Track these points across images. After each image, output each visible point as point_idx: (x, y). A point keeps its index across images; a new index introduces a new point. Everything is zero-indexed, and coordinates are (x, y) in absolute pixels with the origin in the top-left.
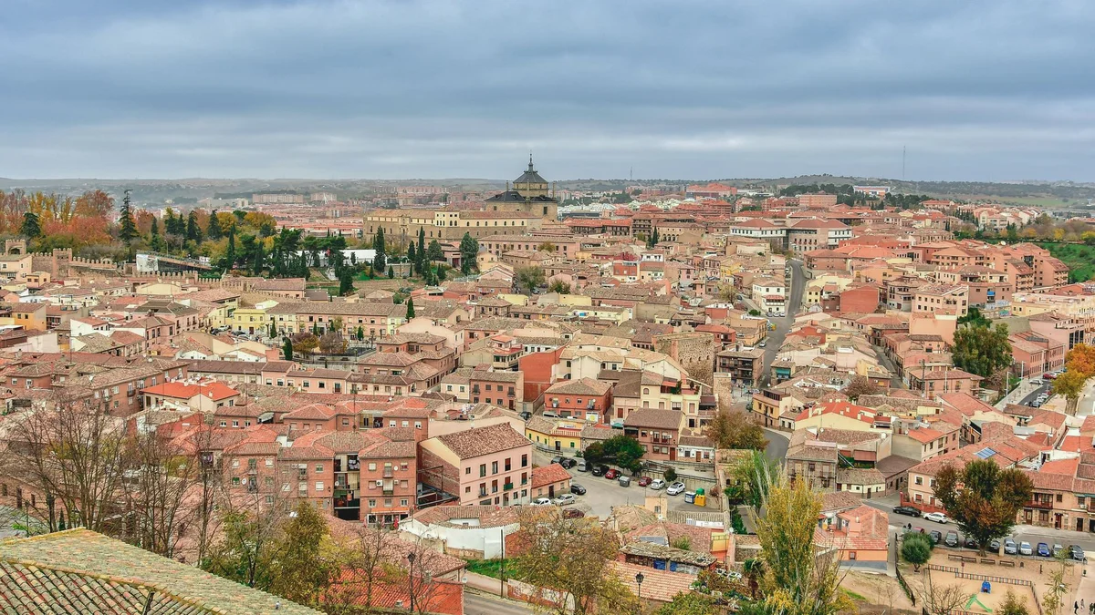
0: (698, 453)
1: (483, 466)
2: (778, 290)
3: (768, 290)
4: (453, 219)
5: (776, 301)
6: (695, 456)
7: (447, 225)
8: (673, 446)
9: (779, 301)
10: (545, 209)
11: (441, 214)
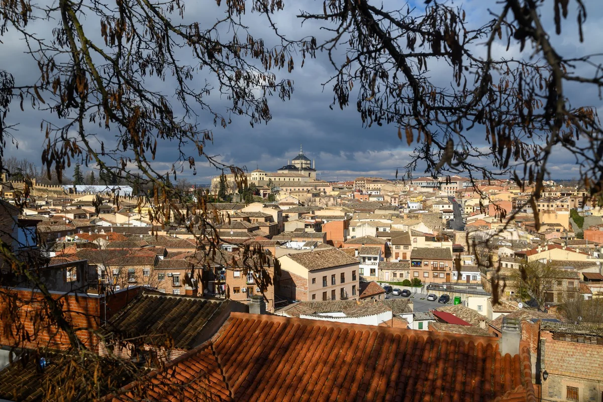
0: (468, 277)
1: (325, 278)
2: (449, 207)
3: (443, 207)
4: (262, 176)
5: (448, 212)
6: (465, 279)
7: (258, 179)
8: (448, 272)
9: (450, 212)
10: (310, 174)
11: (255, 173)
